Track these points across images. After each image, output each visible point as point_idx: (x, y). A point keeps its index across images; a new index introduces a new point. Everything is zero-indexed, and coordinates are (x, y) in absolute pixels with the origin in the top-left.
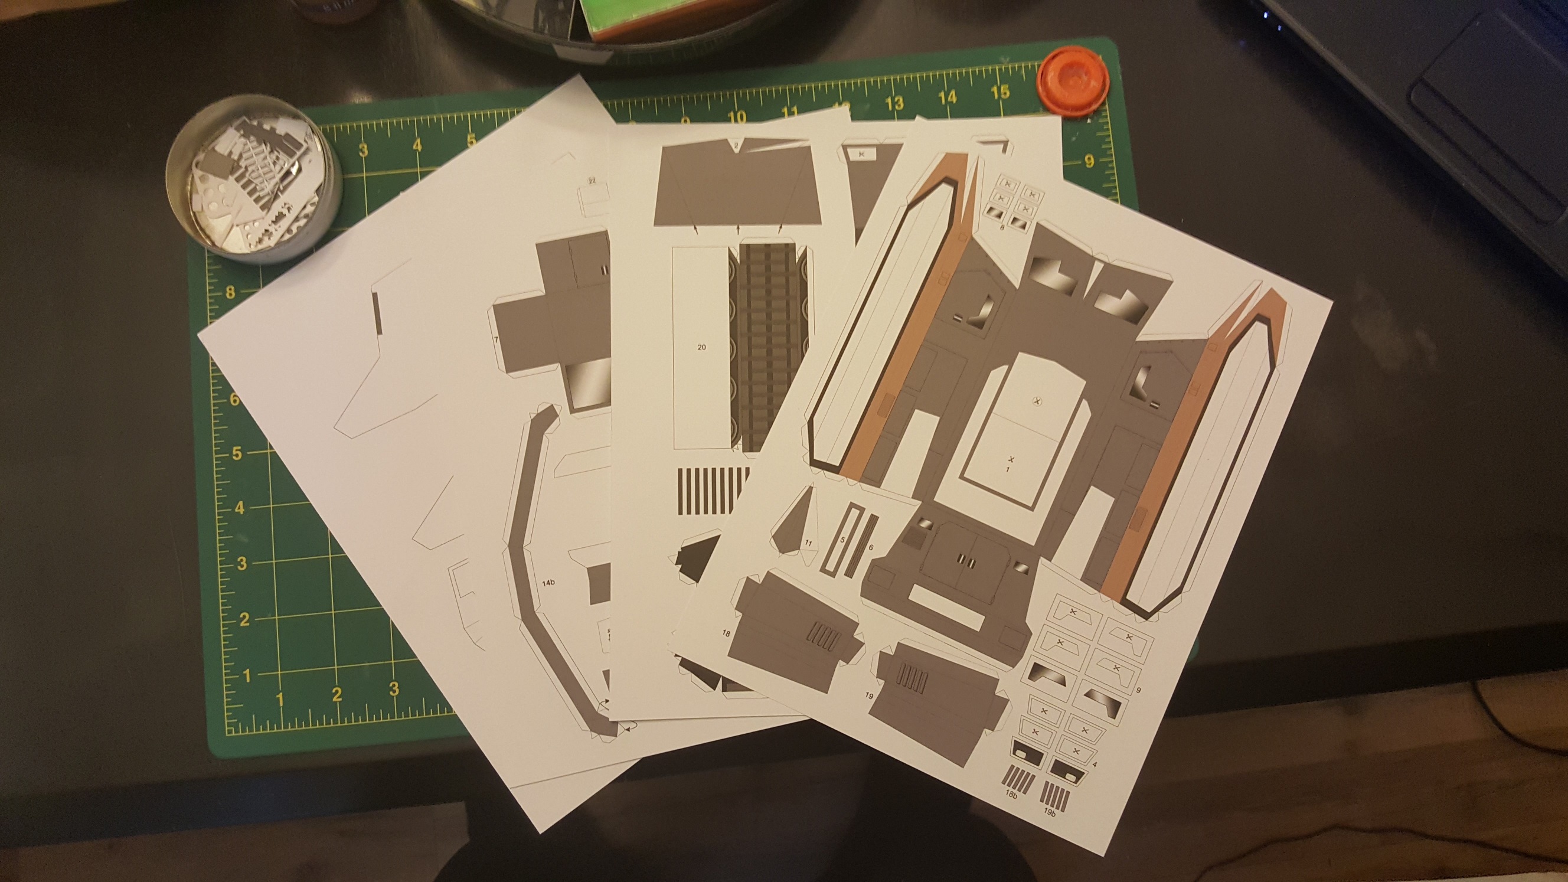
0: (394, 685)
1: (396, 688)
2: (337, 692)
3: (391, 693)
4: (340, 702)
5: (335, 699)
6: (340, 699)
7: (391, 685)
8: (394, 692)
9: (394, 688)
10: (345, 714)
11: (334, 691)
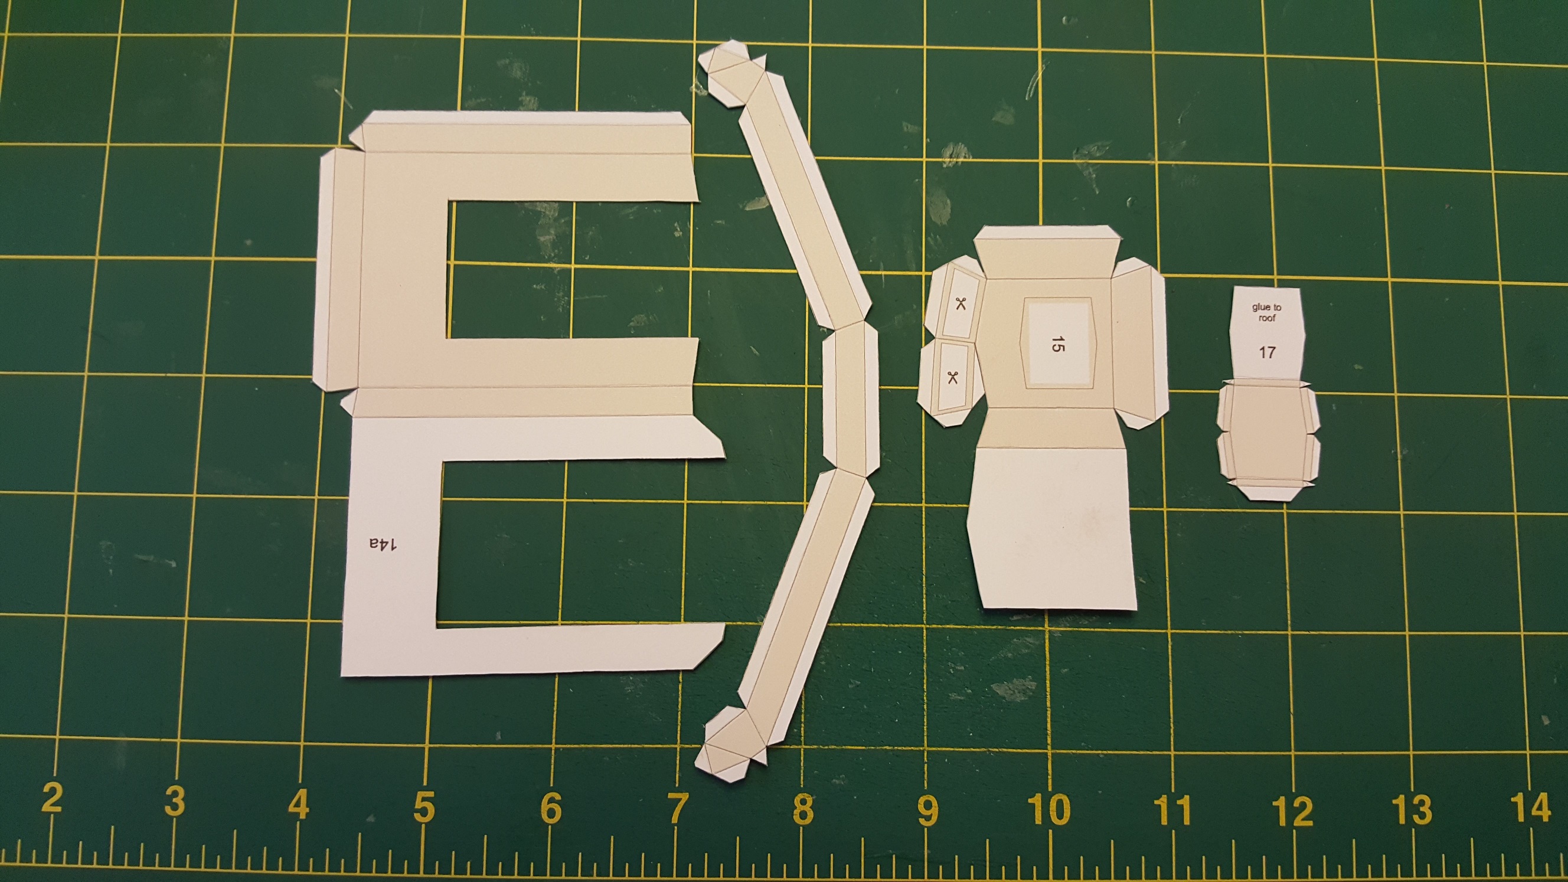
0: (175, 794)
1: (178, 800)
2: (53, 791)
3: (168, 809)
4: (55, 813)
5: (47, 807)
6: (59, 809)
7: (169, 792)
8: (175, 807)
9: (174, 800)
10: (65, 844)
11: (46, 789)
